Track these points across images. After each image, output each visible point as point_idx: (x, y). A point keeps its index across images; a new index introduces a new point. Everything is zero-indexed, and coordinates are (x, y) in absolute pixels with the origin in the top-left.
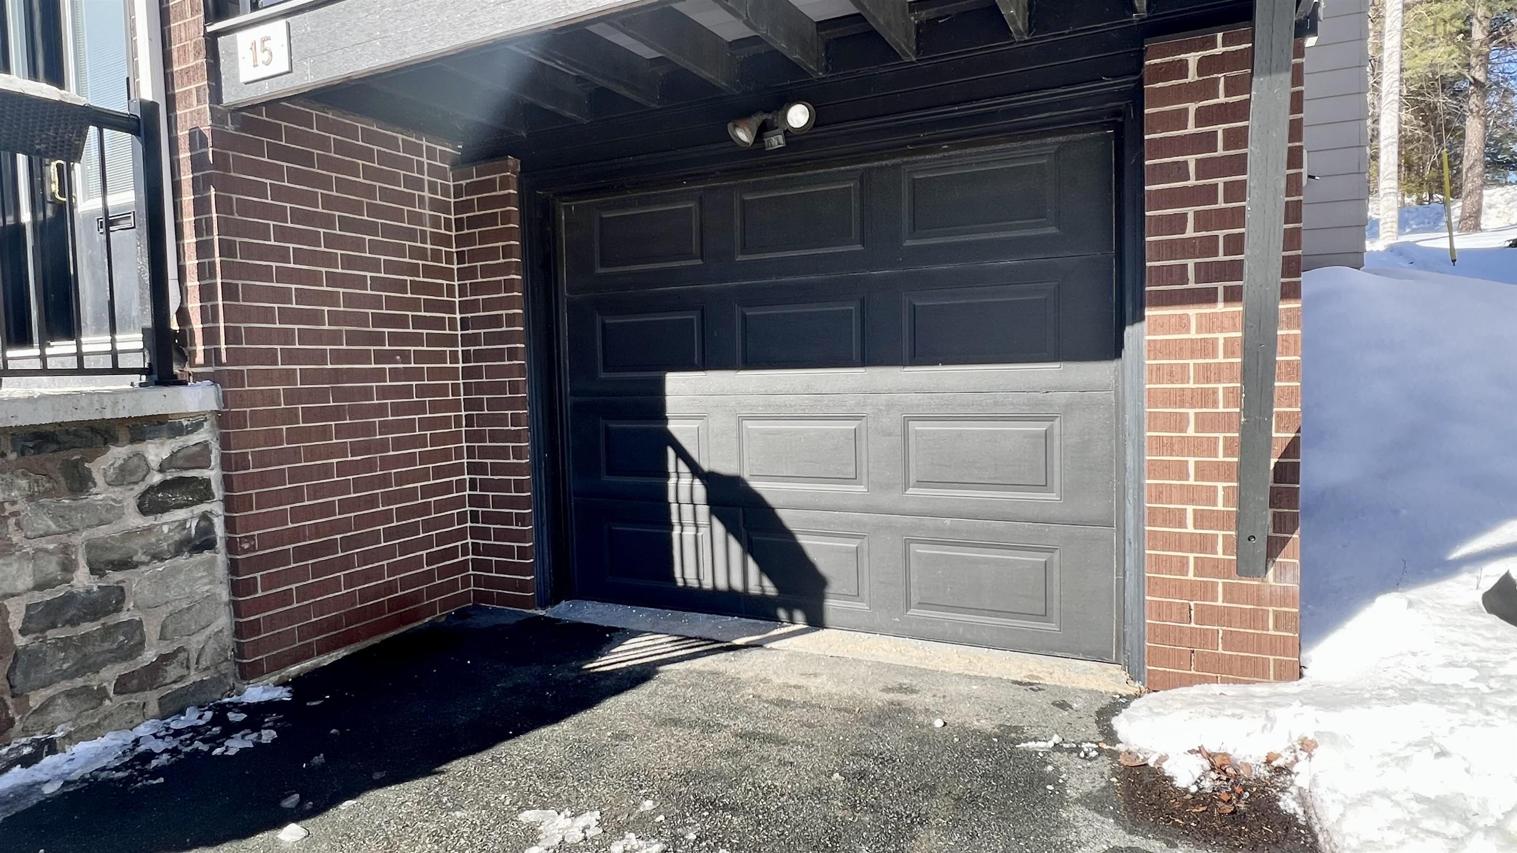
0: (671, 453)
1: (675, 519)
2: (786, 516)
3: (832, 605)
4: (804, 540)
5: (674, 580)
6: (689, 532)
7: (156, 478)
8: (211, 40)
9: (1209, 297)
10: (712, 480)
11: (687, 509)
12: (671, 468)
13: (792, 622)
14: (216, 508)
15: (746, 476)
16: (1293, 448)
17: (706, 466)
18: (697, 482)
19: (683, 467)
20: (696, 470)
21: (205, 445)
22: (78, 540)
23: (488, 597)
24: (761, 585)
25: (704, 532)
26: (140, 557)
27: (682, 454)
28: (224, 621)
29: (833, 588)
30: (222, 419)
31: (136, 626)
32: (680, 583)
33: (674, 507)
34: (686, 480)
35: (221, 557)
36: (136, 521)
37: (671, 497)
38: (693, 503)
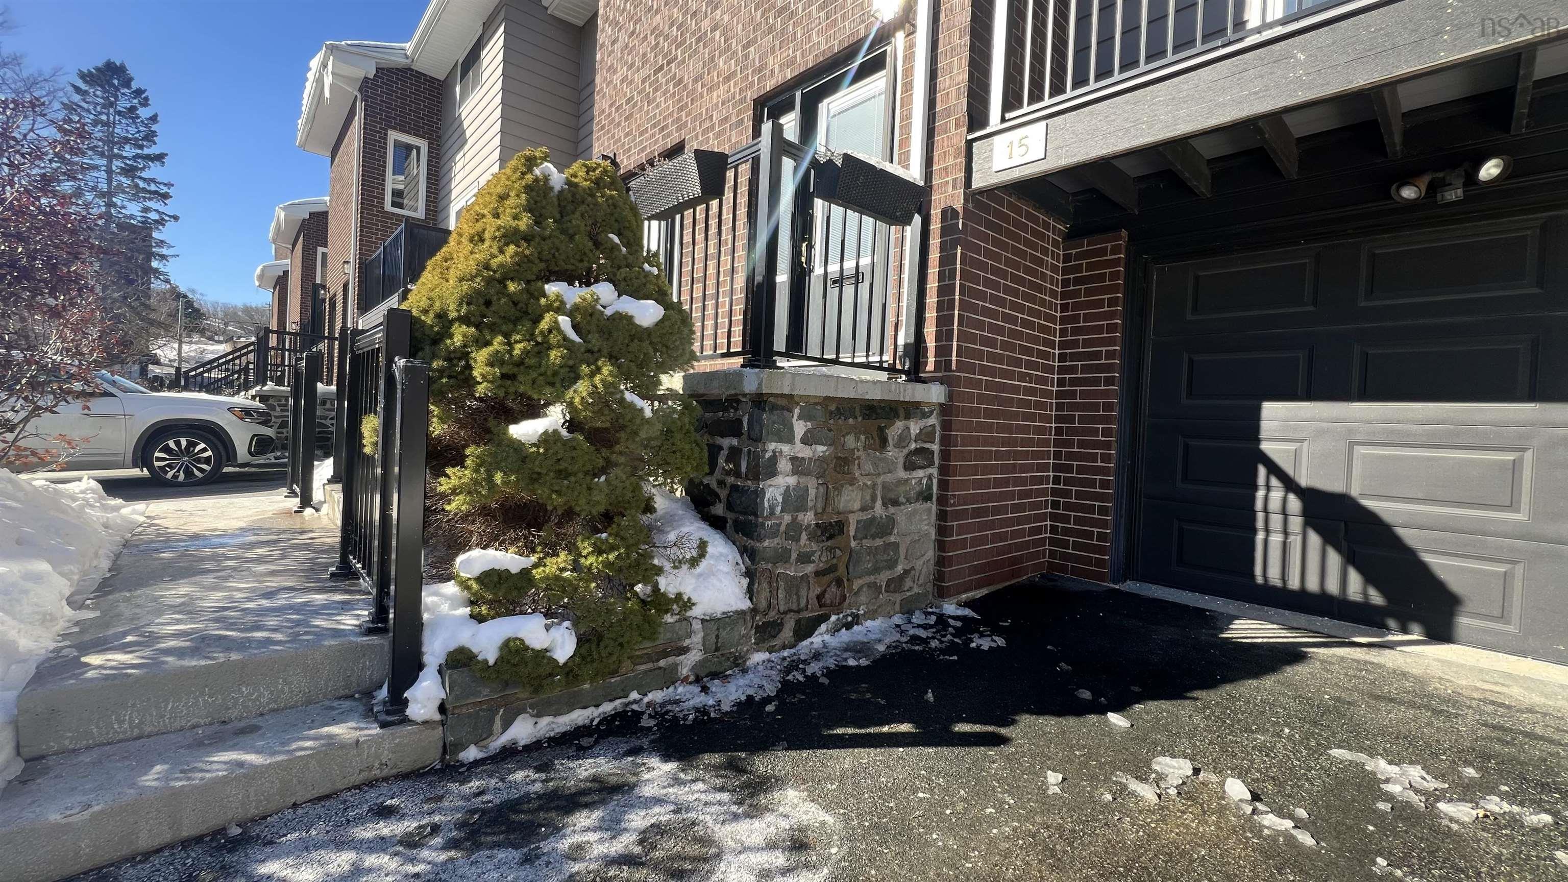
0: (1262, 471)
1: (1260, 524)
2: (1408, 535)
3: (1464, 622)
5: (1253, 576)
6: (1276, 539)
7: (913, 446)
8: (969, 144)
10: (1309, 497)
11: (1276, 518)
12: (1261, 480)
13: (1405, 631)
14: (934, 471)
15: (1354, 492)
17: (1303, 482)
18: (1292, 497)
19: (1274, 482)
20: (1290, 484)
21: (933, 426)
22: (879, 481)
23: (1063, 569)
24: (1365, 594)
25: (1296, 541)
26: (902, 499)
27: (1274, 469)
28: (931, 554)
29: (1469, 607)
30: (945, 410)
31: (896, 546)
32: (1260, 580)
33: (1260, 516)
34: (1277, 495)
35: (933, 507)
36: (902, 474)
37: (1259, 505)
38: (1284, 512)
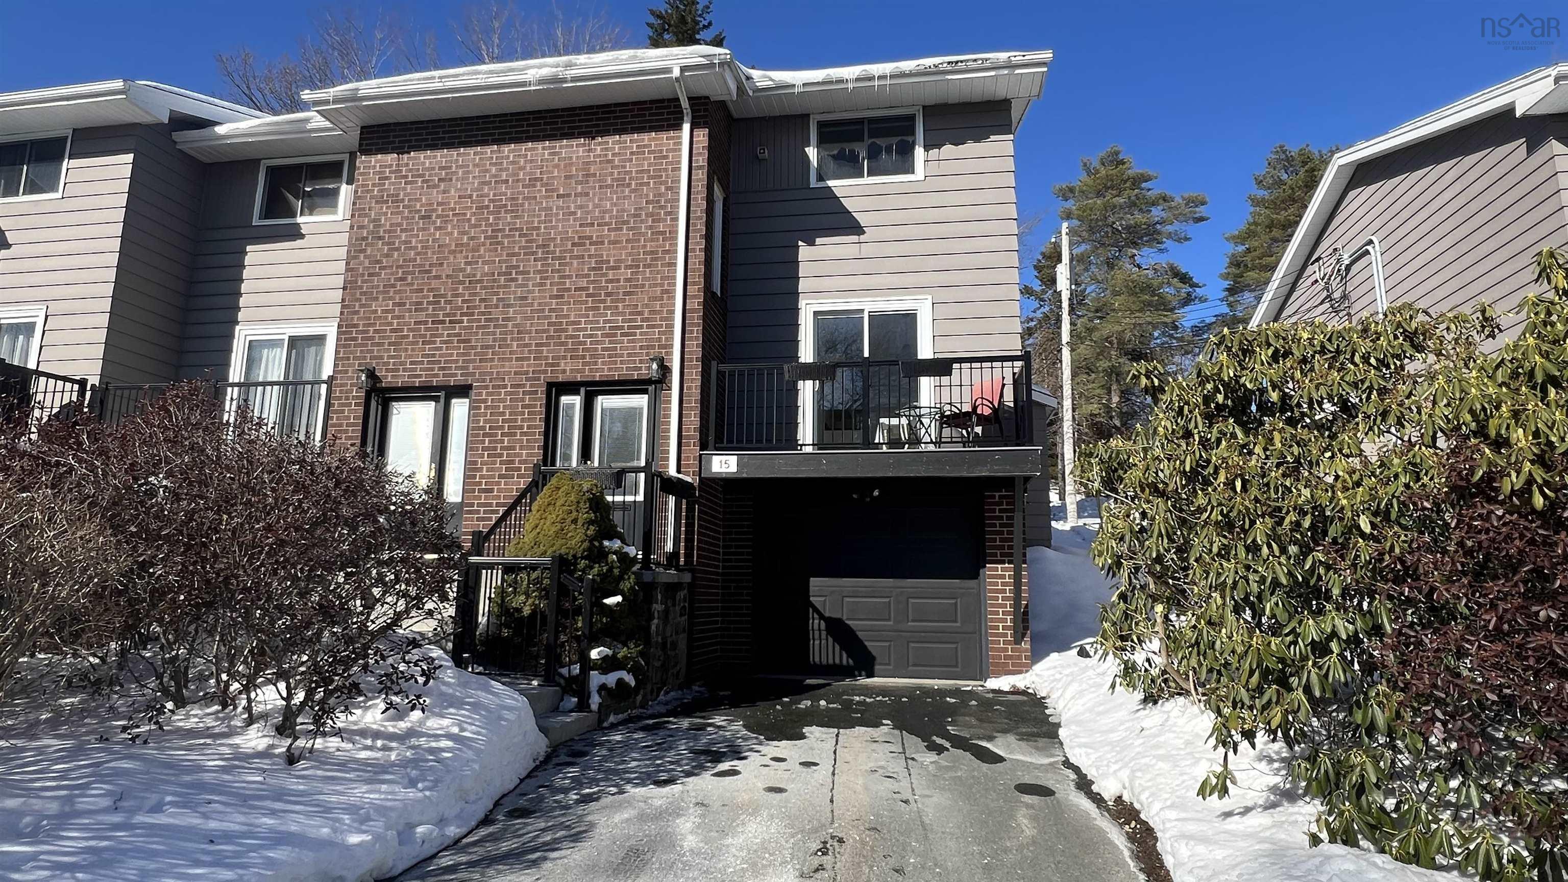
0: (811, 610)
1: (811, 636)
2: (860, 634)
3: (877, 667)
4: (866, 643)
5: (809, 662)
6: (817, 642)
7: (682, 605)
8: (701, 455)
9: (1003, 562)
10: (829, 621)
11: (817, 633)
12: (811, 615)
13: (860, 673)
14: (687, 617)
15: (844, 618)
16: (1027, 606)
17: (827, 614)
18: (822, 622)
19: (816, 616)
20: (822, 617)
21: (686, 594)
24: (847, 661)
25: (824, 642)
27: (816, 610)
28: (685, 661)
29: (878, 660)
30: (691, 586)
31: (678, 655)
32: (812, 662)
33: (811, 632)
34: (817, 622)
35: (686, 634)
36: (679, 619)
37: (810, 627)
38: (820, 630)
